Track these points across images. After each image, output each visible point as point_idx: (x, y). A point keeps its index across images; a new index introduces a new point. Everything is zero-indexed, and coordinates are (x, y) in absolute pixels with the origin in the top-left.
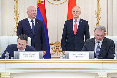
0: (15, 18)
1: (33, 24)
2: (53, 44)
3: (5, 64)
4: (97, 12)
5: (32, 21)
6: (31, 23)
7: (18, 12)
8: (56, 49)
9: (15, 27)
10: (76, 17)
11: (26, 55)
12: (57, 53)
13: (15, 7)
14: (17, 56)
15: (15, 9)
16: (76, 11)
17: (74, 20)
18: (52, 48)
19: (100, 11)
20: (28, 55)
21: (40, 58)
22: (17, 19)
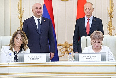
0: (19, 17)
1: (39, 23)
2: (61, 45)
3: (7, 68)
4: (109, 9)
5: (38, 20)
6: (37, 22)
7: (22, 10)
8: (64, 50)
9: (20, 26)
10: (88, 15)
11: (31, 58)
12: (66, 55)
13: (18, 4)
14: (21, 59)
15: (19, 6)
16: (88, 9)
17: (86, 18)
18: (60, 50)
19: (113, 7)
20: (33, 58)
21: (46, 61)
22: (21, 18)
